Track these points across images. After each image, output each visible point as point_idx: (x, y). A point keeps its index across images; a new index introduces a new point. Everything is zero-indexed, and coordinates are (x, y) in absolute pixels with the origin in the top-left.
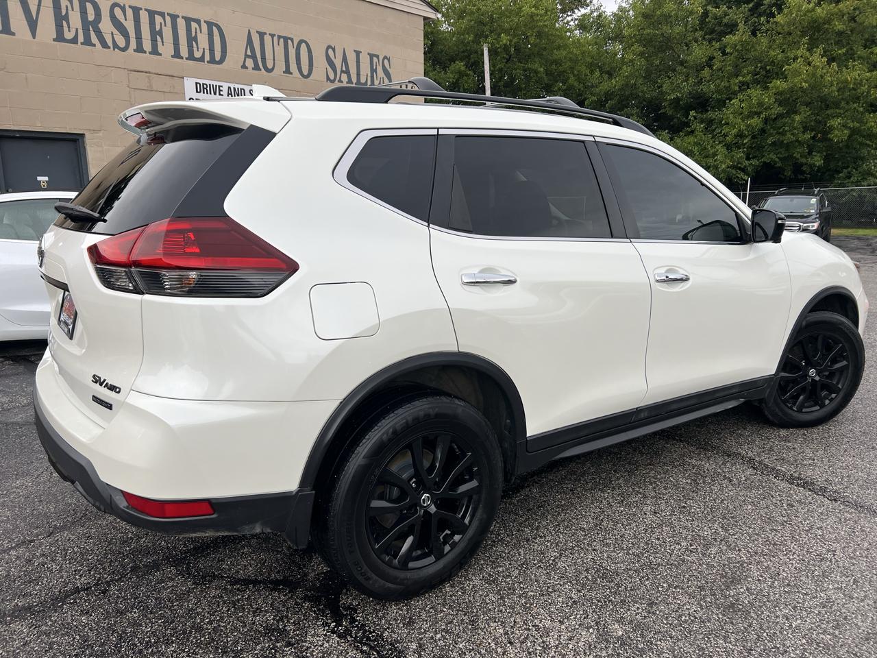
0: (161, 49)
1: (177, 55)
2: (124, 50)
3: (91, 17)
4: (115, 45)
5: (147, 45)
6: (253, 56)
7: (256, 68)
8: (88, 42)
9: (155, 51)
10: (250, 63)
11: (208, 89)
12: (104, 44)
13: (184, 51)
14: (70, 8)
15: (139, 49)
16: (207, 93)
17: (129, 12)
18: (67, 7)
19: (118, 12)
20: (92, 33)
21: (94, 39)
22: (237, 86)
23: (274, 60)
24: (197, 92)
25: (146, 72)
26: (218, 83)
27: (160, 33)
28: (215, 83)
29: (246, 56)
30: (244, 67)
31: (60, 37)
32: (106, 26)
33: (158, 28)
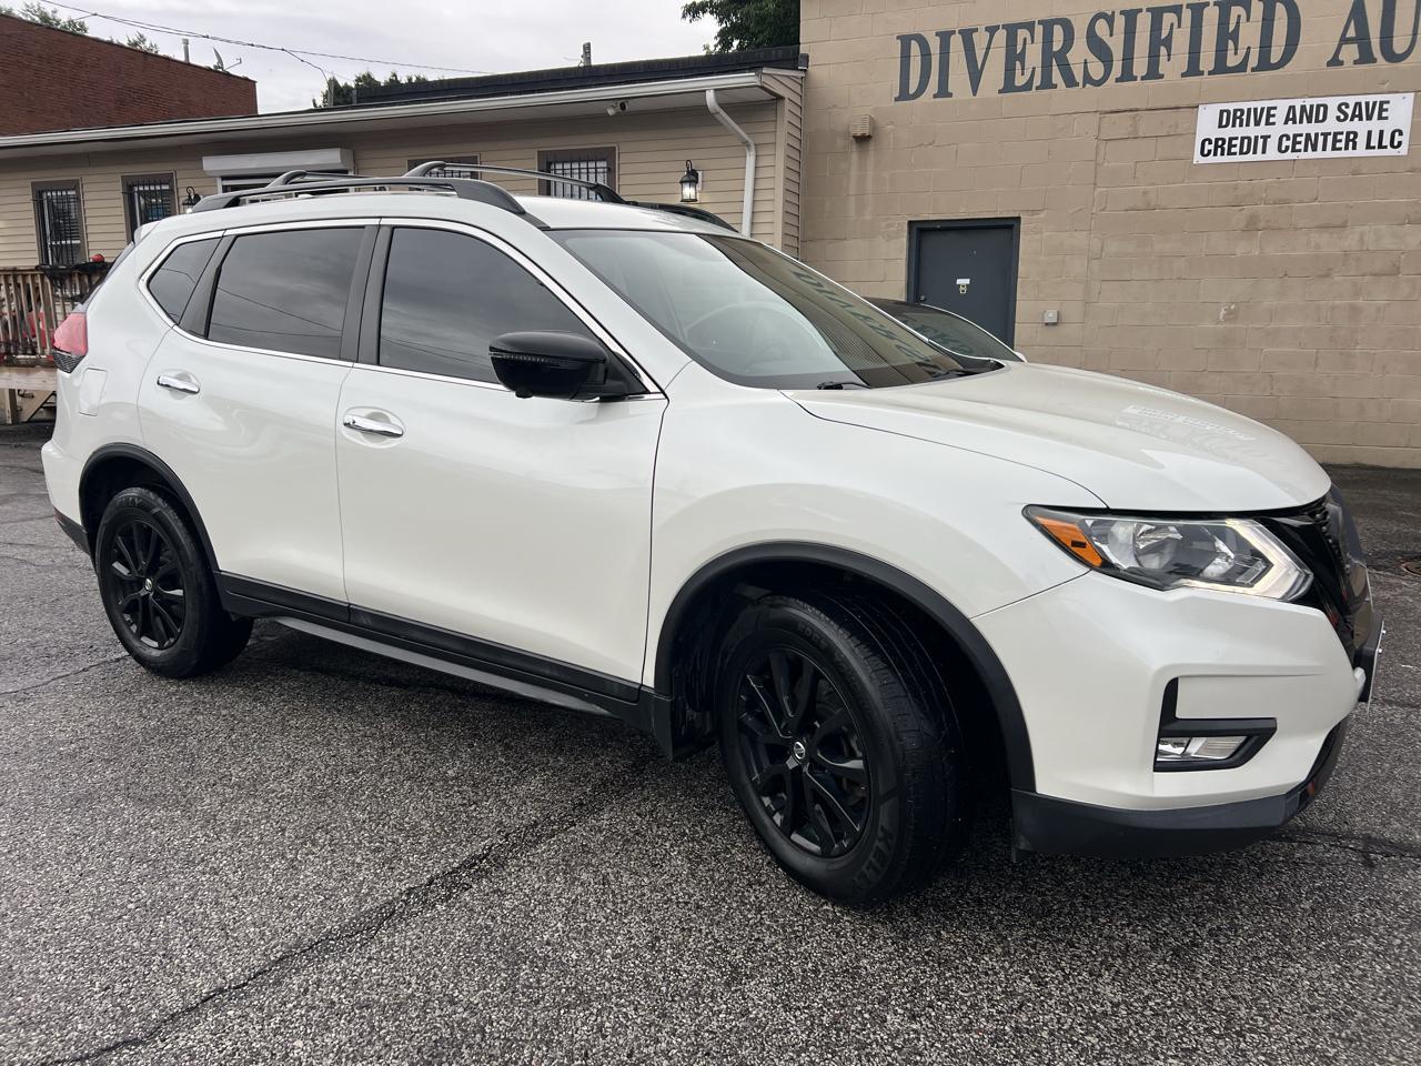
0: (1164, 66)
1: (1193, 69)
2: (1098, 83)
3: (1057, 47)
4: (1088, 79)
5: (1140, 67)
6: (1362, 39)
7: (1366, 57)
8: (1047, 83)
9: (1153, 73)
10: (1350, 52)
11: (1245, 117)
12: (1070, 81)
13: (1207, 60)
14: (1029, 41)
15: (1127, 75)
16: (1241, 125)
17: (1120, 22)
18: (1025, 40)
19: (1101, 28)
20: (1055, 68)
21: (1057, 77)
22: (1308, 102)
23: (1415, 34)
24: (1220, 126)
25: (1131, 111)
26: (1267, 104)
27: (1168, 43)
28: (1259, 105)
29: (1344, 40)
30: (1335, 61)
31: (1009, 86)
32: (1079, 54)
33: (1164, 35)
